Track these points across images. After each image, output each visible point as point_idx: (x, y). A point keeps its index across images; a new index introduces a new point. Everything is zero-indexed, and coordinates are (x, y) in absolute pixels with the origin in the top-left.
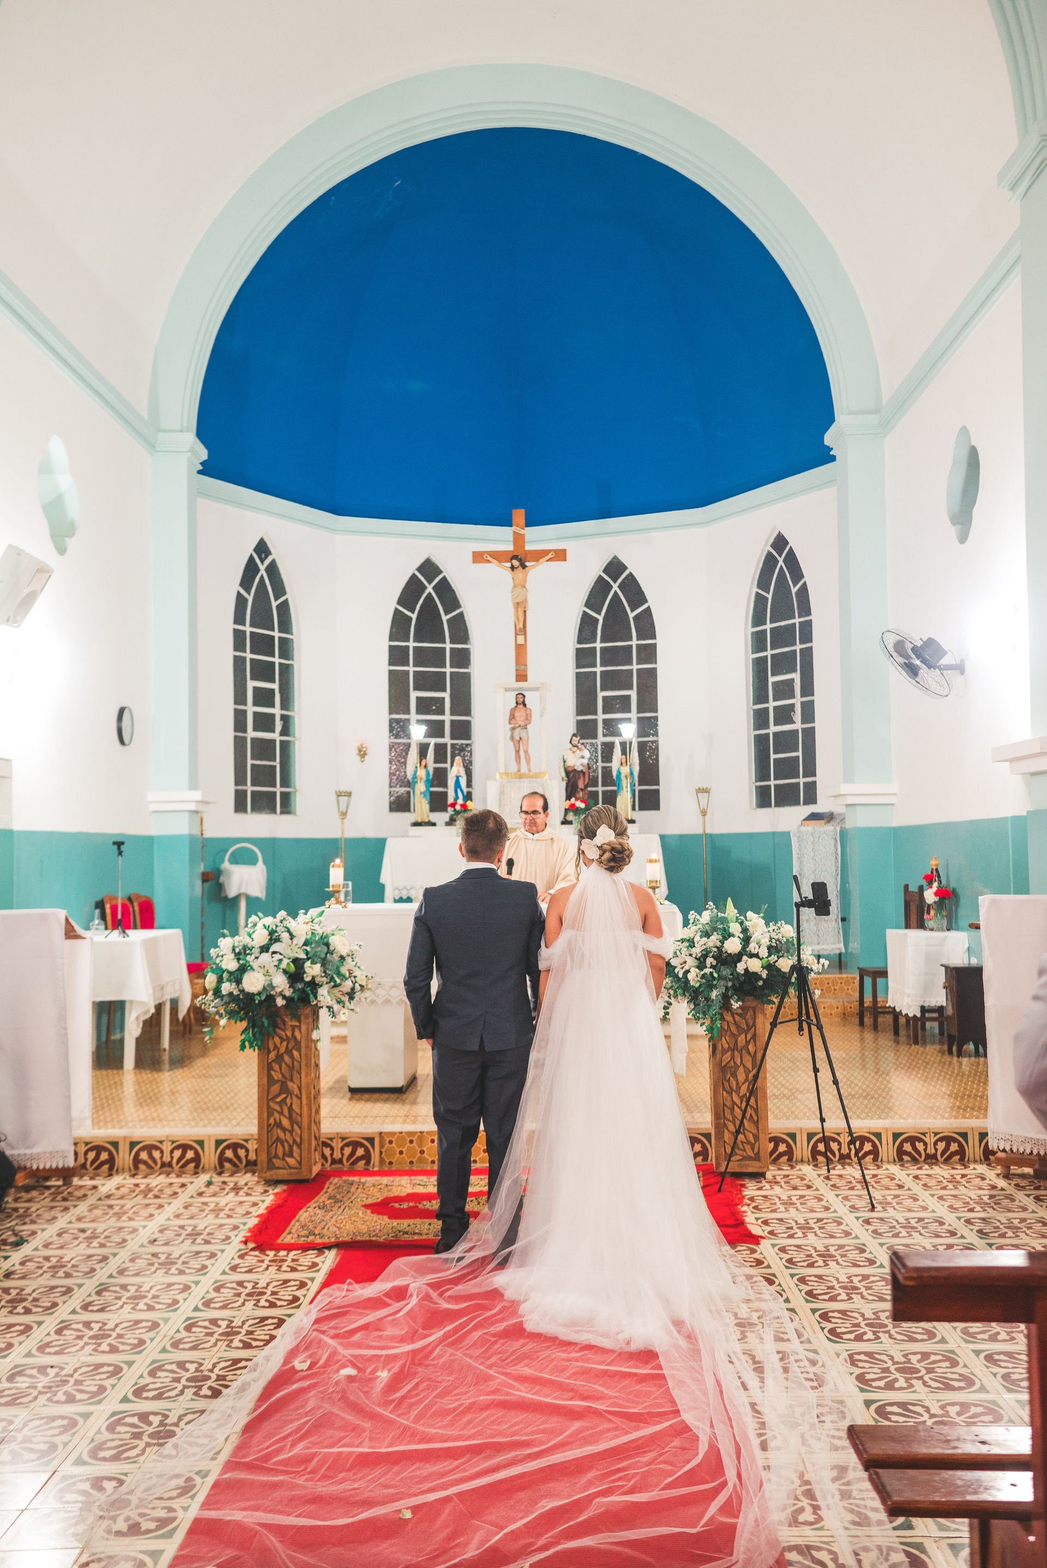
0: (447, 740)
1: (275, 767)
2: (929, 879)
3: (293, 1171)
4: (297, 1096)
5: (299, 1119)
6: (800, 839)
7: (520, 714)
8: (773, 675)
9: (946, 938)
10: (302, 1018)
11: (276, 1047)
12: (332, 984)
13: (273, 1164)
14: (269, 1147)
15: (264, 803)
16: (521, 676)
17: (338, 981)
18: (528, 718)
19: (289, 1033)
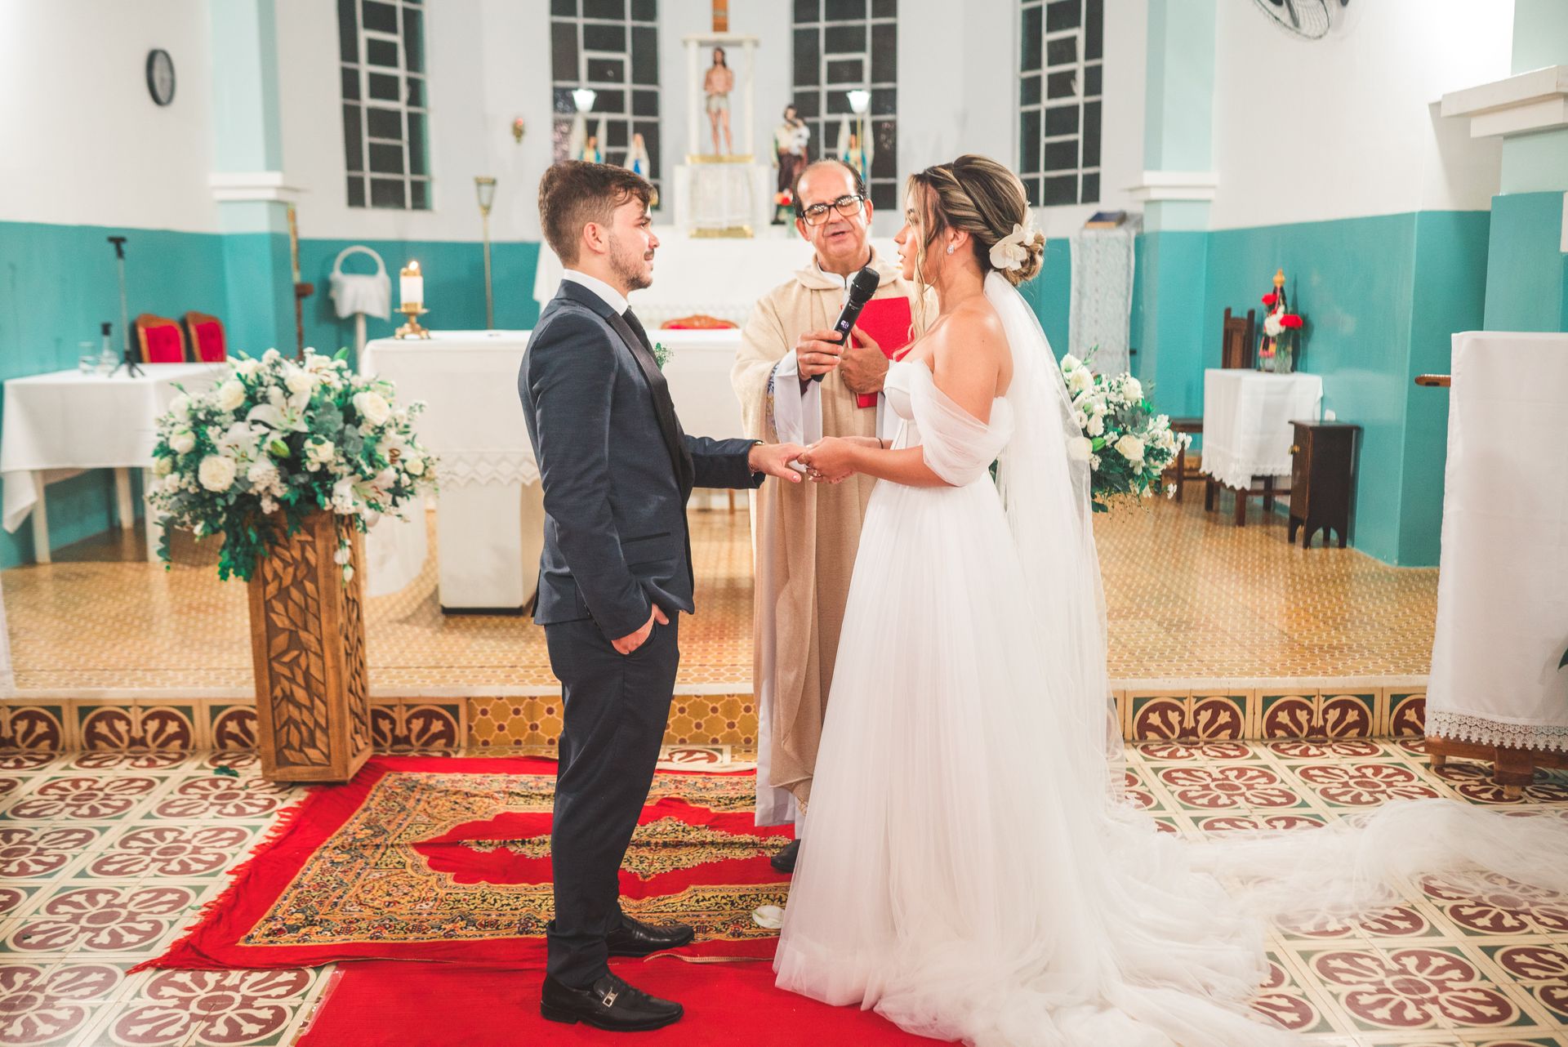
0: (628, 116)
1: (399, 149)
2: (1271, 303)
3: (317, 768)
4: (316, 654)
5: (322, 688)
6: (1082, 245)
7: (719, 77)
8: (1049, 30)
9: (1292, 383)
10: (317, 528)
11: (276, 575)
12: (358, 476)
13: (287, 759)
14: (276, 732)
15: (388, 196)
16: (720, 25)
17: (369, 471)
18: (729, 83)
19: (297, 554)
